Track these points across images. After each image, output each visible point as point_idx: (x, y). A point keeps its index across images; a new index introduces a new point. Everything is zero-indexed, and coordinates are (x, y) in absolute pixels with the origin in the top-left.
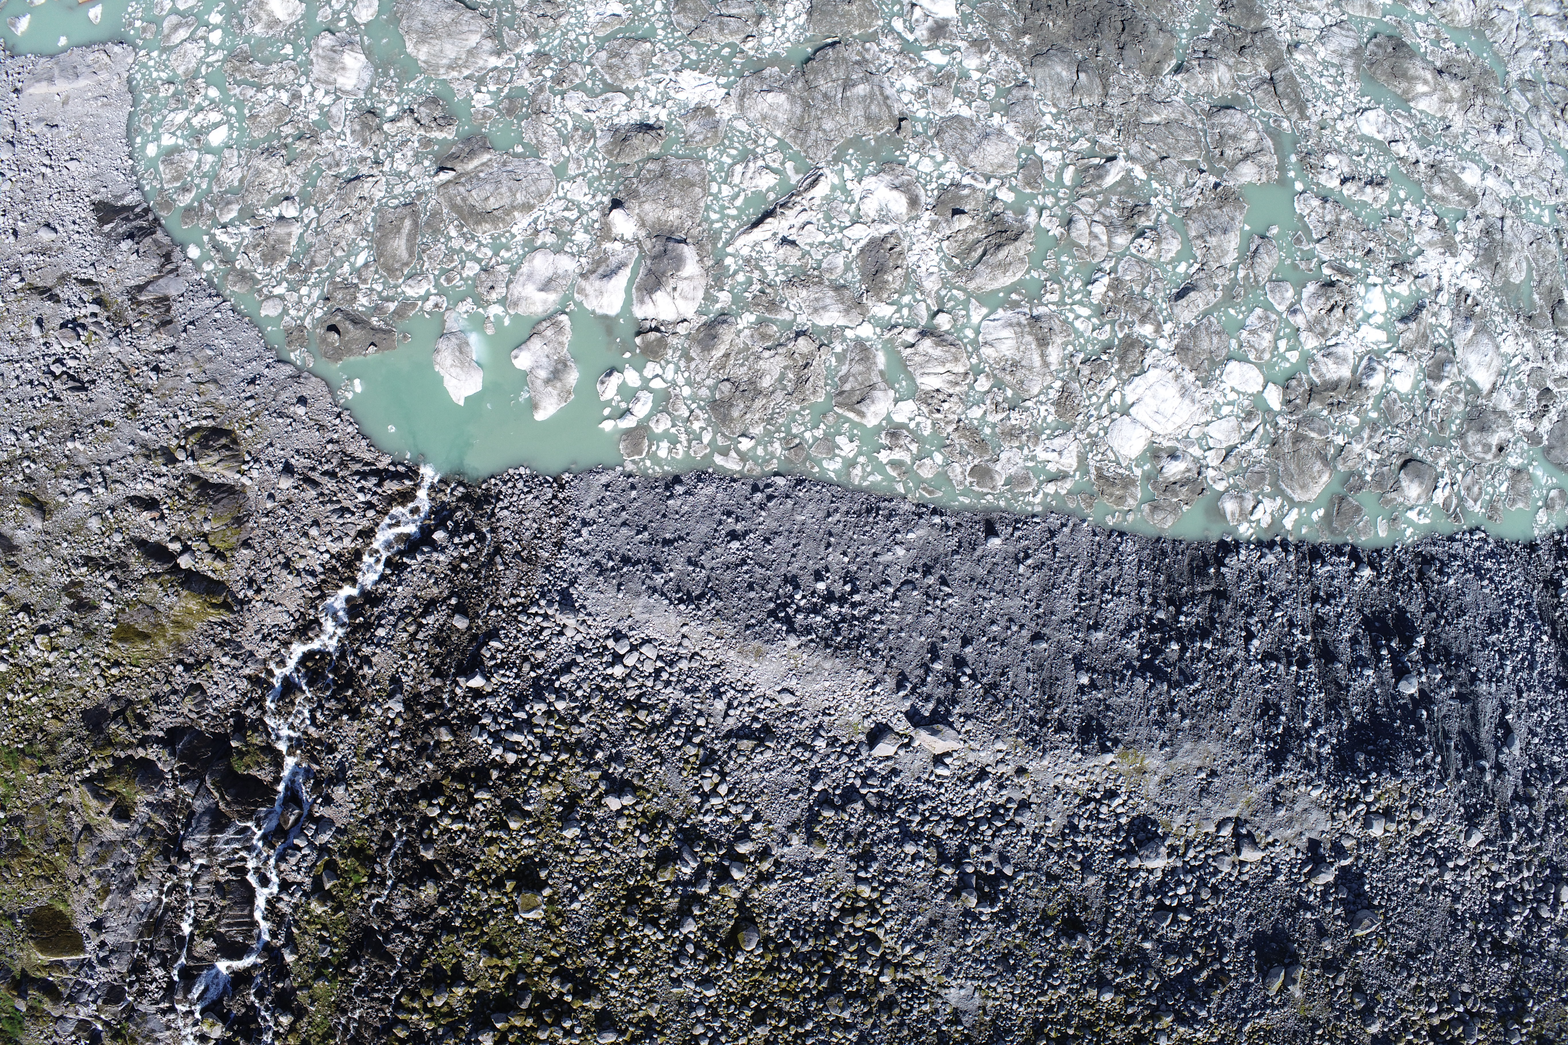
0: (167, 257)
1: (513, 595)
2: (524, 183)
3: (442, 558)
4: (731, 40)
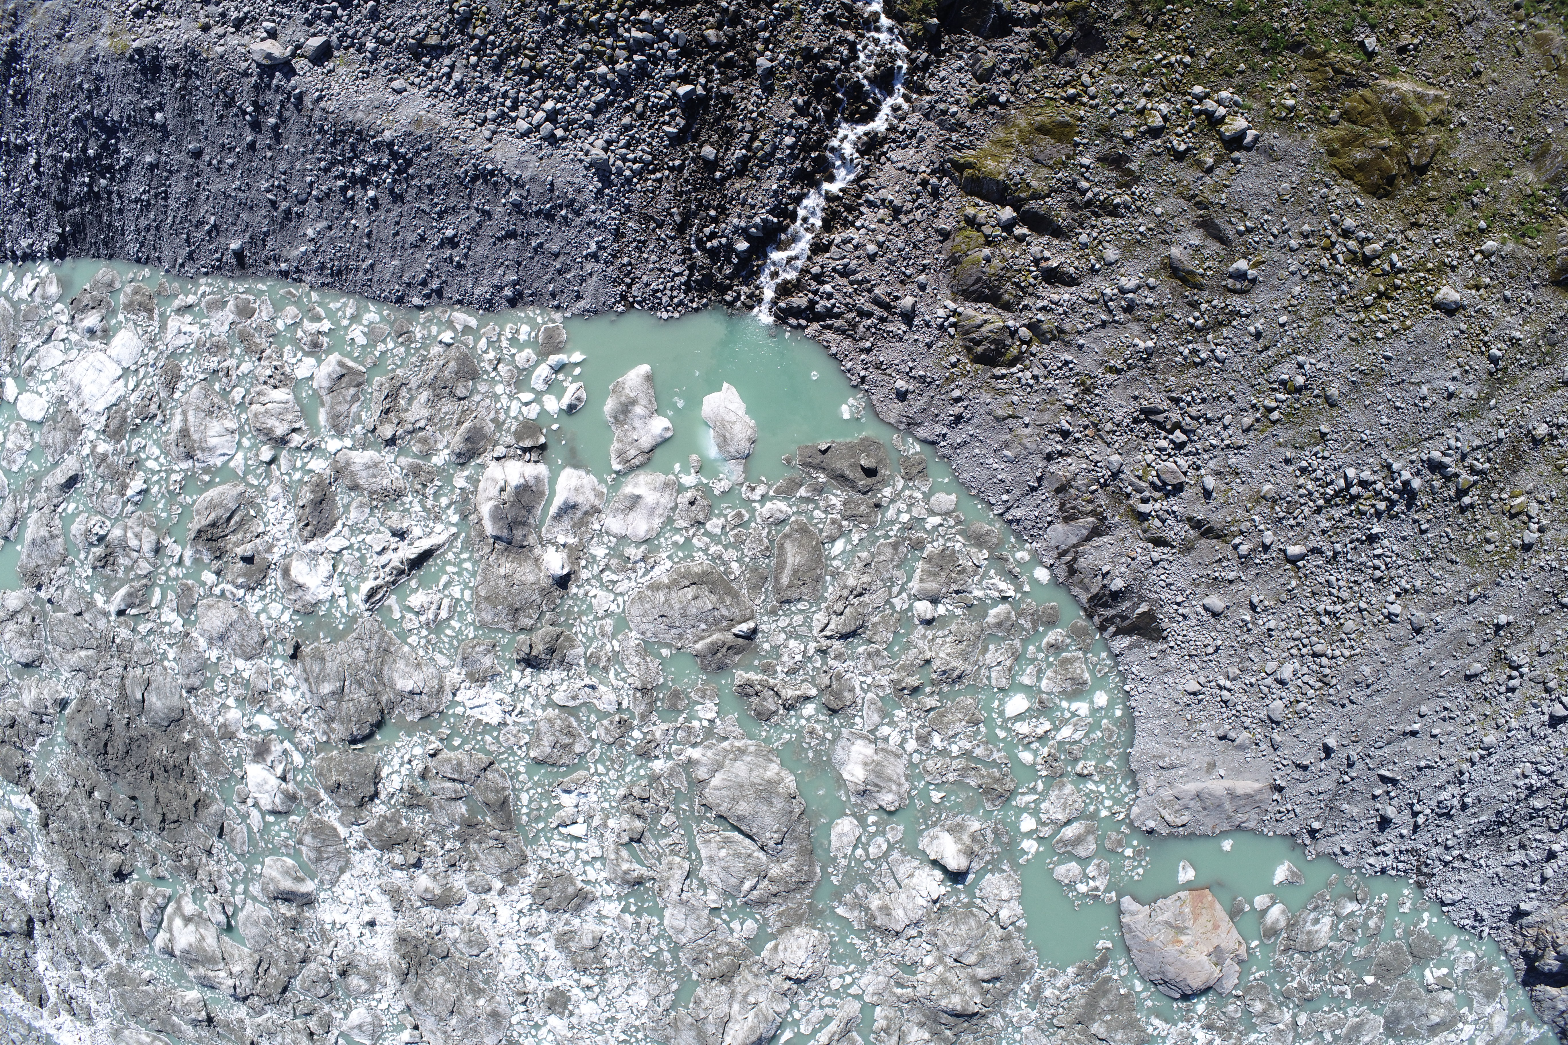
0: (1072, 571)
1: (660, 180)
2: (656, 612)
3: (735, 221)
4: (452, 754)
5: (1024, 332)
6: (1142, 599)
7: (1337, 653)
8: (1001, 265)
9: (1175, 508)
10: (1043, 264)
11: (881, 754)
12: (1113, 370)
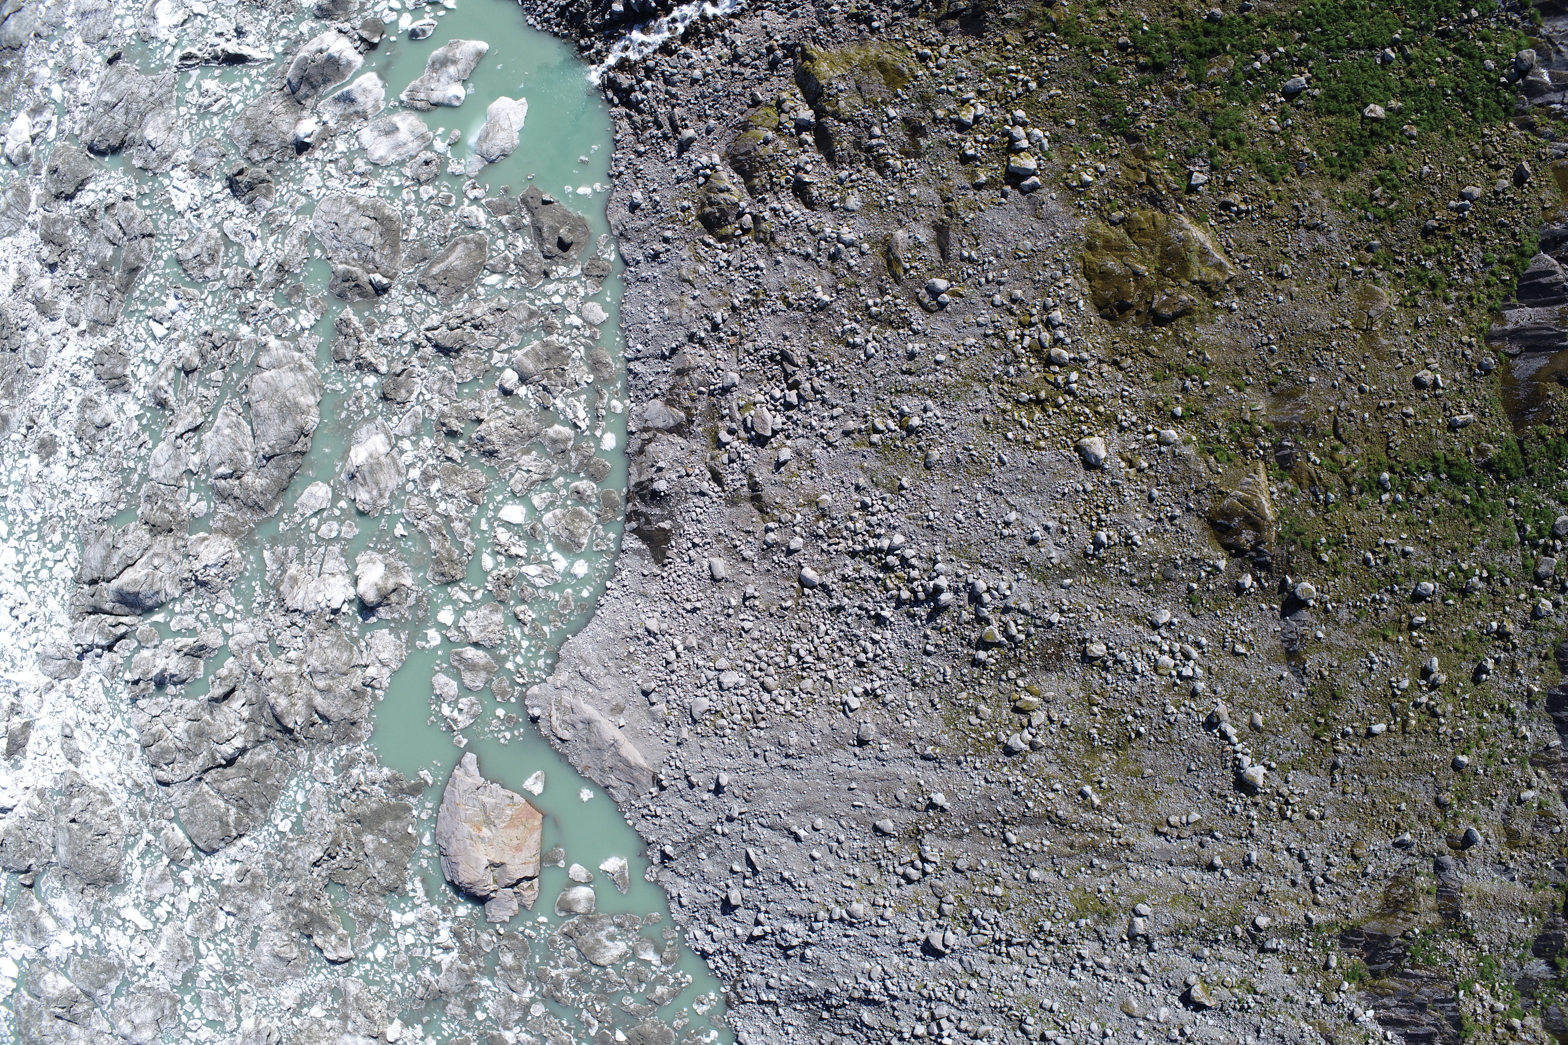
0: (642, 449)
2: (336, 218)
4: (136, 208)
5: (747, 219)
6: (671, 516)
7: (781, 700)
8: (771, 152)
9: (746, 456)
10: (801, 174)
11: (388, 460)
12: (785, 299)
